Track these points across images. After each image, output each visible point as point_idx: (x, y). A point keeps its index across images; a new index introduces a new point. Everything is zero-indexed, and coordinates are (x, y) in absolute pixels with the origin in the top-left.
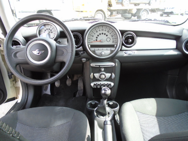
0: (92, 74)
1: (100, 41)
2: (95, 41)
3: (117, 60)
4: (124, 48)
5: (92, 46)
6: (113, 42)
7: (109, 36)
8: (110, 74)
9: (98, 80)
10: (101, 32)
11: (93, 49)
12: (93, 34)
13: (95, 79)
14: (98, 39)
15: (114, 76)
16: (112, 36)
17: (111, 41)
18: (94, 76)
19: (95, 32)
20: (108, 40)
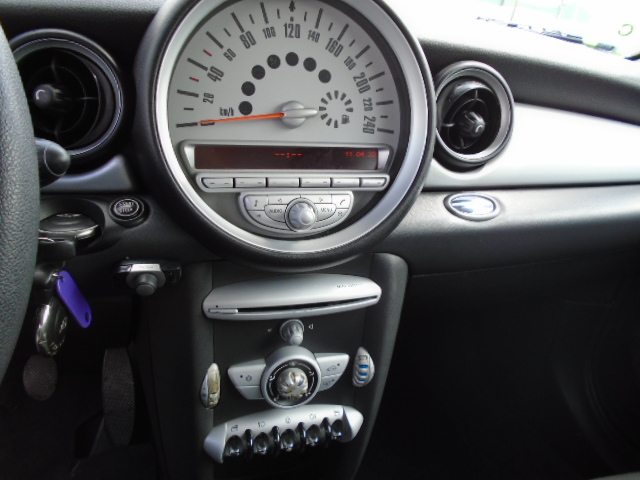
0: (214, 369)
1: (278, 118)
2: (238, 114)
3: (394, 260)
4: (438, 173)
5: (213, 156)
6: (368, 128)
7: (343, 80)
8: (344, 358)
9: (259, 407)
10: (281, 46)
11: (220, 179)
12: (218, 60)
13: (235, 403)
14: (261, 103)
15: (373, 370)
16: (363, 86)
17: (358, 119)
18: (226, 382)
19: (234, 43)
20: (336, 109)
